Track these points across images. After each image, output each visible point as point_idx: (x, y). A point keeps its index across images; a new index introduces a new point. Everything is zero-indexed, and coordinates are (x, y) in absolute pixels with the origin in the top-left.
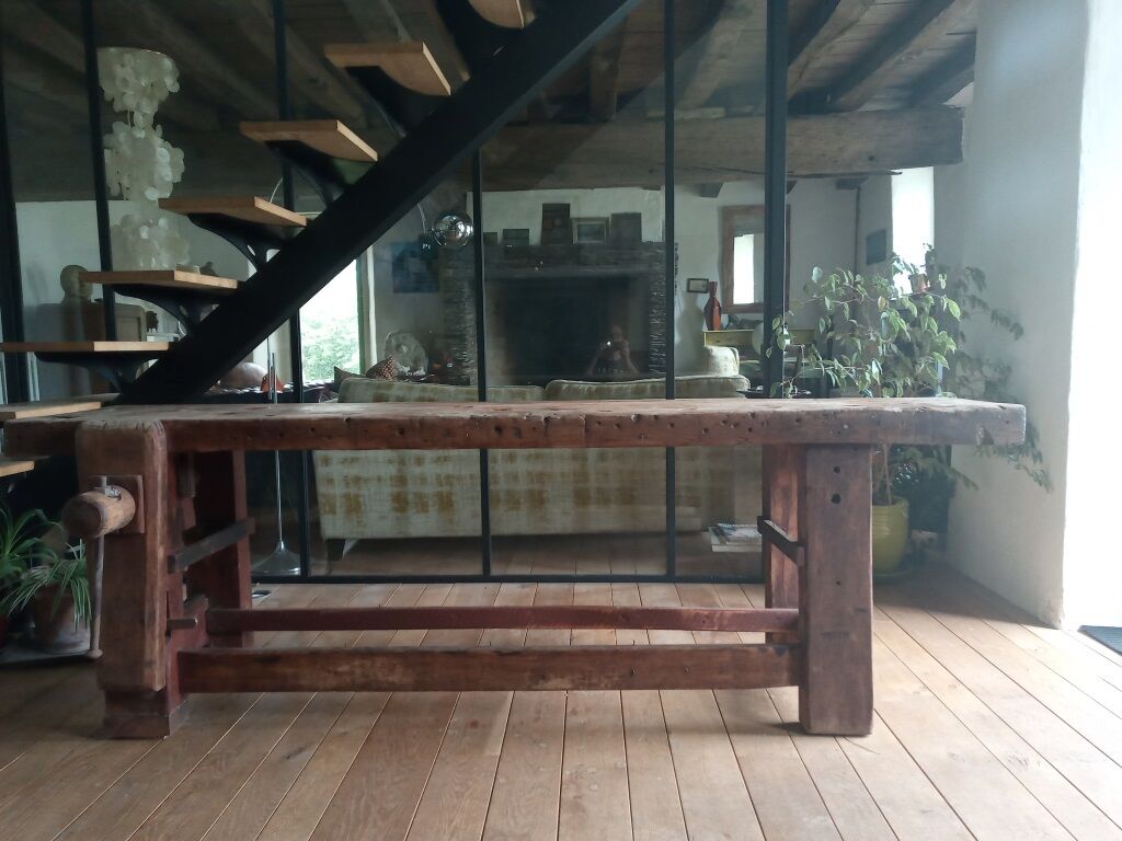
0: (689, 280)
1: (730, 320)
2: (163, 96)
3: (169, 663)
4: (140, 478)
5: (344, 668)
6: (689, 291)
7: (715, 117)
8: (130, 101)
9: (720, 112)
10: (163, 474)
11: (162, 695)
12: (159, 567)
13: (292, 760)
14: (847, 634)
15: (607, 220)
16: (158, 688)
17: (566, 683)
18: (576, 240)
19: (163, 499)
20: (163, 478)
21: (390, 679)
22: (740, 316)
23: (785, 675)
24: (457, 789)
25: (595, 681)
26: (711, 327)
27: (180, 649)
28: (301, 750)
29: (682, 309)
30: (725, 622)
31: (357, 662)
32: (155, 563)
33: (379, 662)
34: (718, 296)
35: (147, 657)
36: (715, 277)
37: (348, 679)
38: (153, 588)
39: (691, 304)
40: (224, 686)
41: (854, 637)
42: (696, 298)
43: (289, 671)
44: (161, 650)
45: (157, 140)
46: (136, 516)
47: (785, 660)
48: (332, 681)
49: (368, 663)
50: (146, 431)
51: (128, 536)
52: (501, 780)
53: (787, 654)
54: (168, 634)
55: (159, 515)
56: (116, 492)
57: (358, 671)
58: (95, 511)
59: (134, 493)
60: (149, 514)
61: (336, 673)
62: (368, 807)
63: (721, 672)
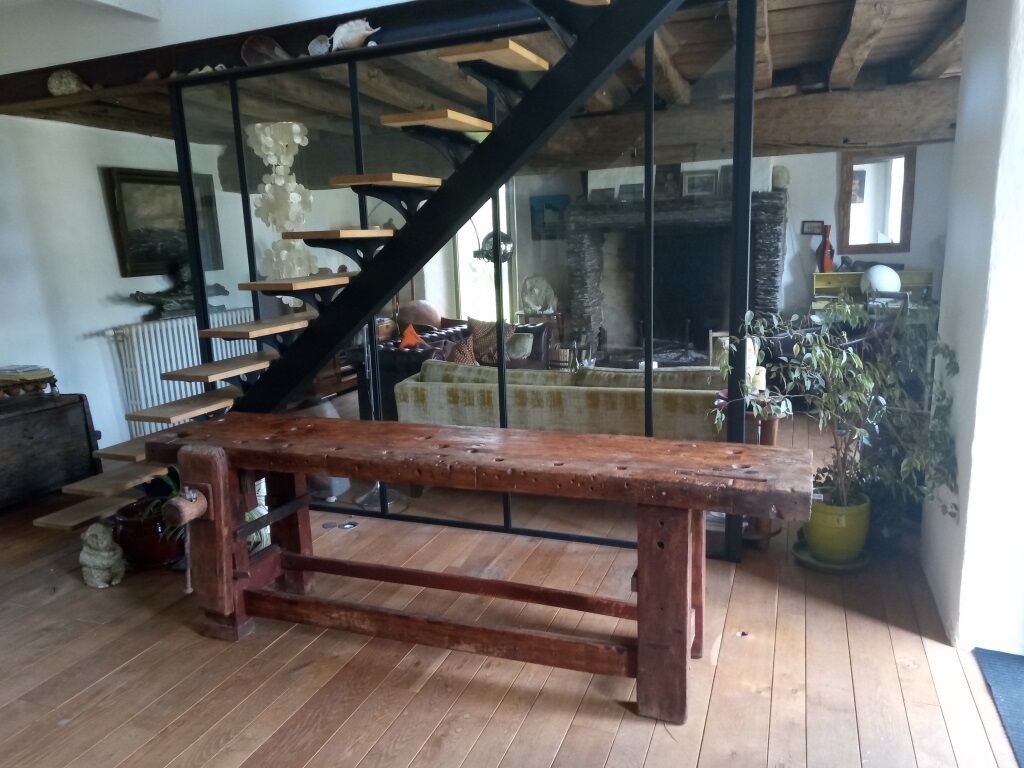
0: (804, 222)
1: (844, 260)
2: (296, 151)
3: (237, 597)
4: (209, 486)
5: (335, 615)
6: (803, 233)
7: (786, 95)
8: (272, 160)
9: (791, 90)
10: (225, 483)
11: (232, 618)
12: (224, 540)
13: (296, 673)
14: (667, 648)
15: (716, 172)
16: (227, 613)
17: (471, 648)
18: (686, 192)
19: (225, 499)
20: (225, 487)
21: (363, 627)
22: (853, 258)
23: (624, 669)
24: (376, 713)
25: (491, 650)
26: (822, 270)
27: (245, 588)
28: (306, 665)
29: (796, 250)
30: (620, 611)
31: (342, 613)
32: (221, 538)
33: (356, 614)
34: (833, 239)
35: (220, 594)
36: (831, 220)
37: (337, 622)
38: (221, 552)
39: (805, 246)
40: (267, 615)
41: (672, 650)
42: (809, 241)
43: (304, 611)
44: (229, 590)
45: (293, 185)
46: (208, 509)
47: (624, 657)
48: (329, 623)
49: (349, 614)
50: (212, 457)
51: (203, 522)
52: (406, 713)
53: (625, 654)
54: (235, 578)
55: (223, 508)
56: (194, 495)
57: (344, 618)
58: (177, 510)
59: (205, 493)
60: (217, 509)
61: (332, 618)
62: (318, 716)
63: (577, 659)
